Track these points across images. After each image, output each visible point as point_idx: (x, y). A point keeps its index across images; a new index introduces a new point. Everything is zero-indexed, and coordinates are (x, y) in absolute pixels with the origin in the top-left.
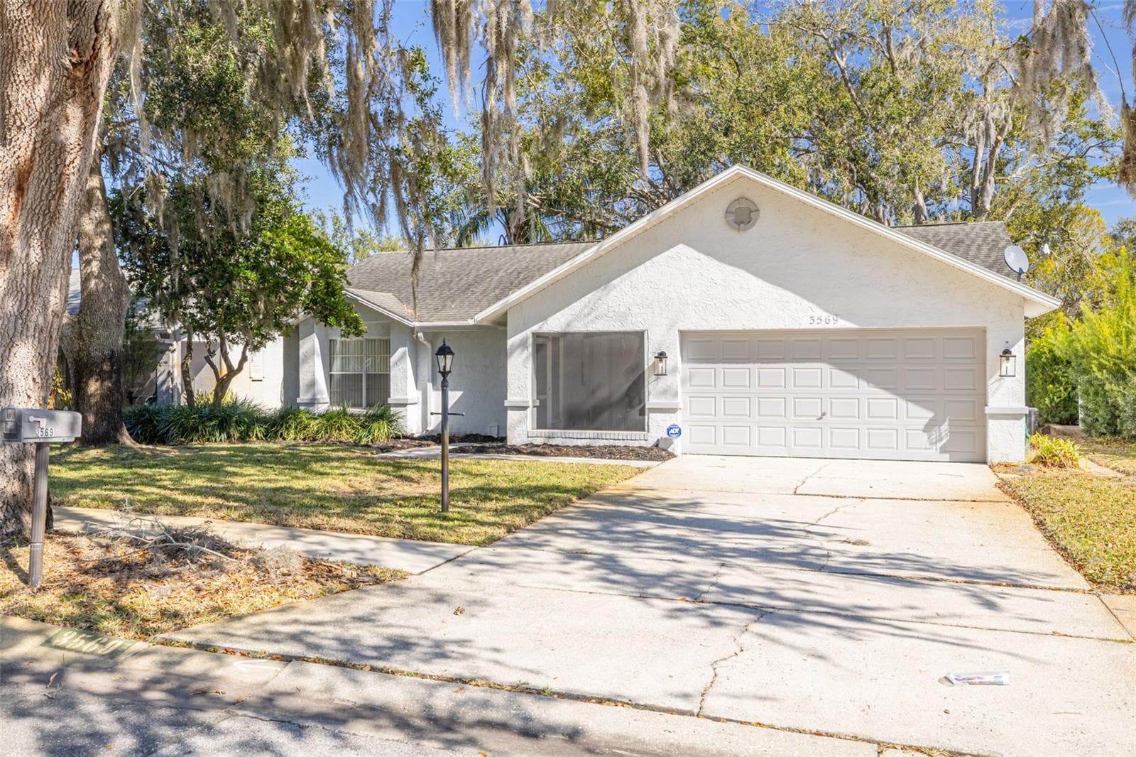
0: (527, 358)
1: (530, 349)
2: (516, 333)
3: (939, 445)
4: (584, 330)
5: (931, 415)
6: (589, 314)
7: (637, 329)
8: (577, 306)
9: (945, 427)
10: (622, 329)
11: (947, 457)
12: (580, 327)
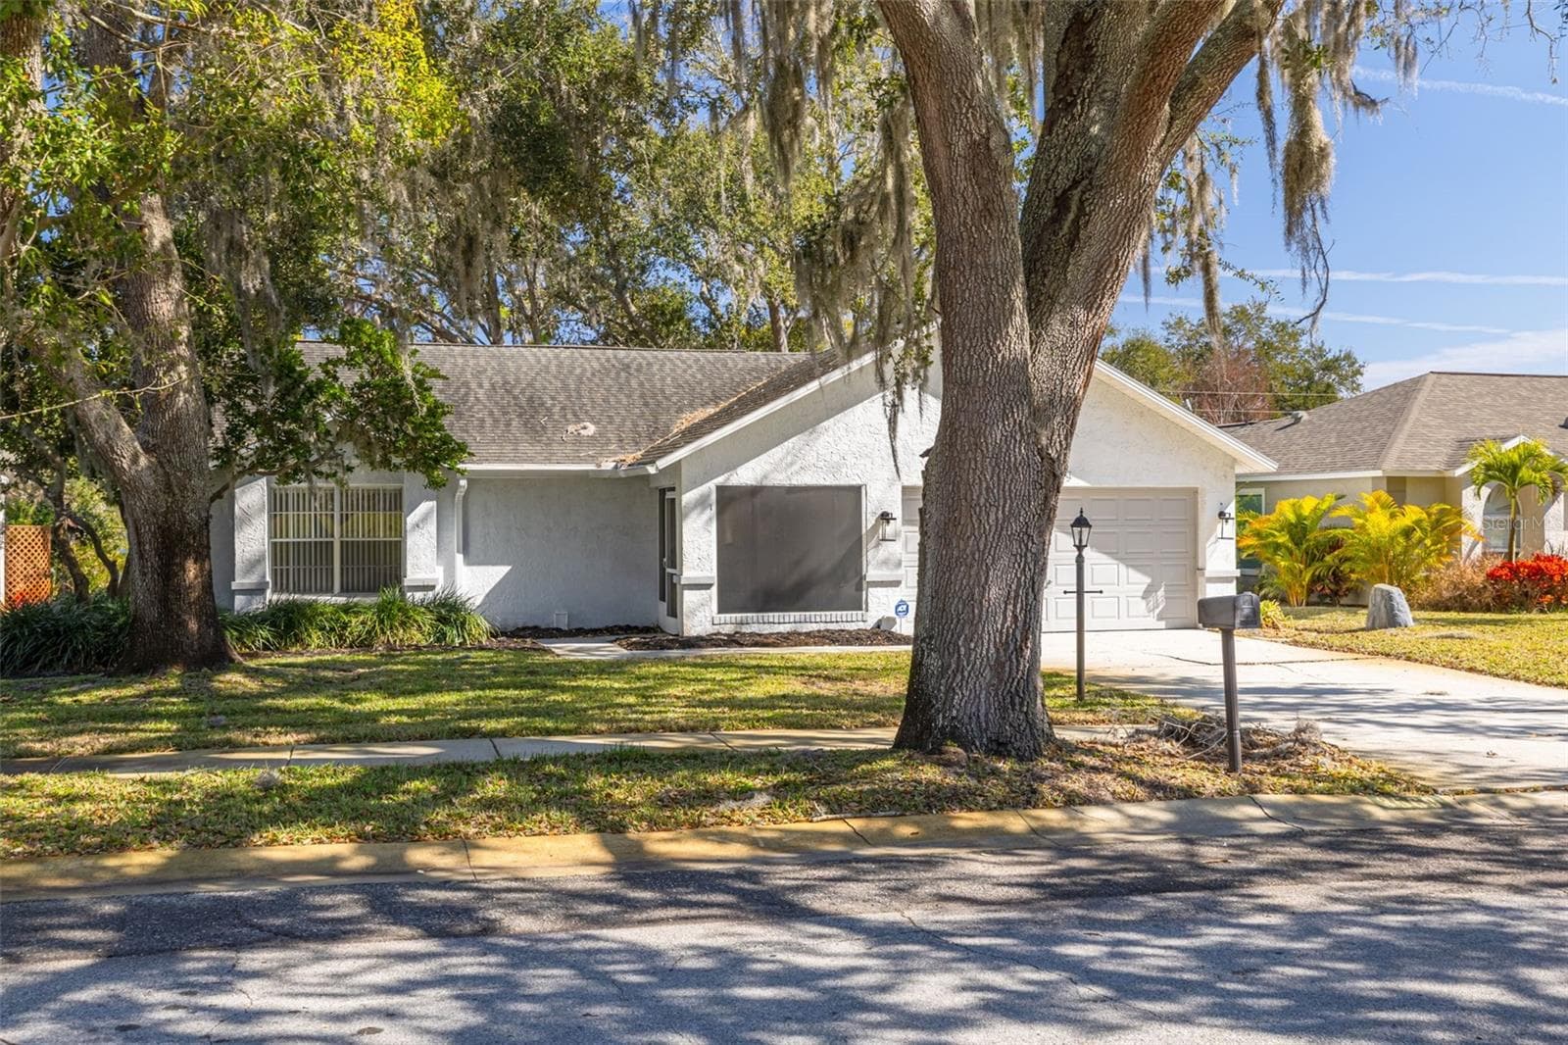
0: (710, 519)
1: (714, 508)
2: (695, 485)
3: (1157, 611)
4: (786, 483)
5: (1148, 580)
6: (792, 464)
7: (854, 483)
8: (777, 453)
9: (1161, 593)
10: (835, 483)
11: (1162, 624)
12: (780, 479)
